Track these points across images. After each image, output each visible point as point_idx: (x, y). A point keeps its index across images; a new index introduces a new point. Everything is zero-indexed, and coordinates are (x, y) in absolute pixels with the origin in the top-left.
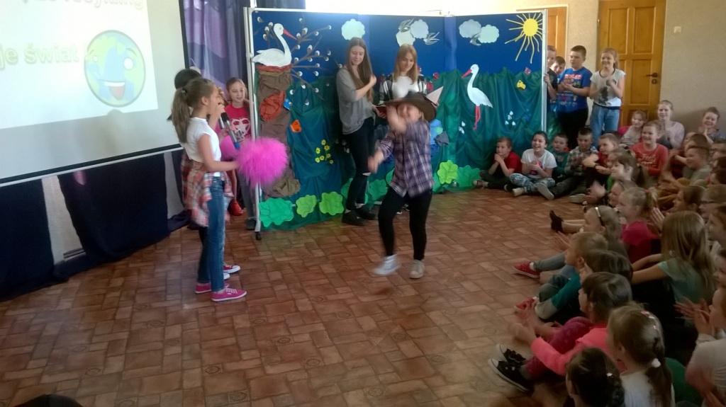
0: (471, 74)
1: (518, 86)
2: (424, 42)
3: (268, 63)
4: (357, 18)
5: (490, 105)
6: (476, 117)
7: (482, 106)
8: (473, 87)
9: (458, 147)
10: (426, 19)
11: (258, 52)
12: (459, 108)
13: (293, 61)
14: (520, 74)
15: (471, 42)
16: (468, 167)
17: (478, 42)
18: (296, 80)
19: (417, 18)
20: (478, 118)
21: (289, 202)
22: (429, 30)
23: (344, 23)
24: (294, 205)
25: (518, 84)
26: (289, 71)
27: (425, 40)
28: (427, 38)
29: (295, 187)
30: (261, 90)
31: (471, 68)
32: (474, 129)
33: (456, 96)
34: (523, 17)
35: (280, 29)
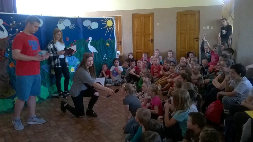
1: (107, 45)
2: (69, 28)
5: (97, 52)
14: (107, 40)
17: (91, 28)
22: (71, 23)
24: (13, 101)
26: (7, 40)
29: (13, 93)
31: (89, 38)
33: (84, 49)
34: (107, 19)
35: (1, 21)
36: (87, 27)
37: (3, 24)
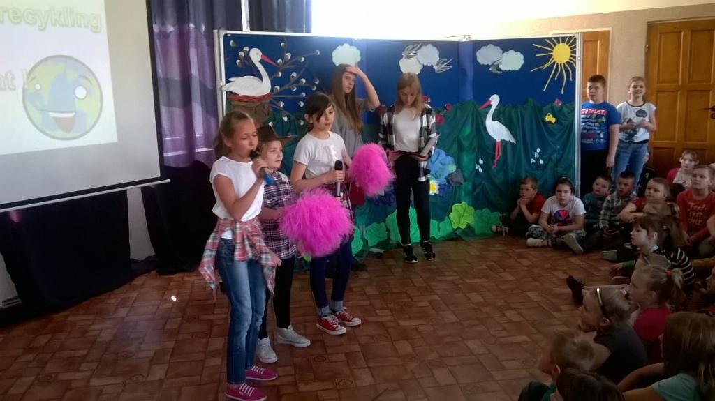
0: (491, 106)
1: (547, 120)
2: (434, 70)
3: (241, 92)
4: (351, 42)
5: (513, 140)
6: (497, 153)
7: (503, 141)
8: (493, 120)
9: (474, 187)
10: (436, 44)
11: (229, 79)
12: (475, 143)
13: (272, 90)
14: (549, 106)
15: (491, 69)
16: (486, 210)
17: (499, 69)
18: (277, 111)
19: (425, 43)
20: (499, 155)
22: (440, 56)
23: (335, 48)
25: (547, 117)
26: (268, 101)
27: (435, 68)
28: (437, 65)
31: (491, 99)
32: (493, 167)
33: (472, 131)
34: (552, 41)
35: (257, 54)
36: (488, 66)
37: (261, 62)
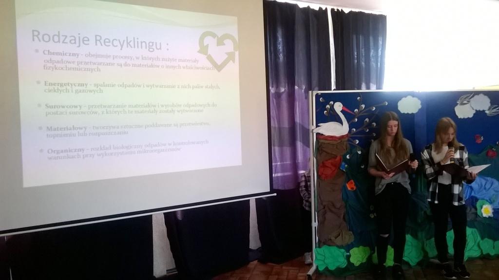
3: (327, 134)
4: (413, 95)
10: (488, 93)
11: (319, 124)
18: (353, 146)
19: (477, 93)
21: (343, 250)
22: (491, 102)
23: (400, 100)
24: (348, 254)
26: (347, 139)
29: (349, 238)
30: (320, 154)
35: (340, 106)
